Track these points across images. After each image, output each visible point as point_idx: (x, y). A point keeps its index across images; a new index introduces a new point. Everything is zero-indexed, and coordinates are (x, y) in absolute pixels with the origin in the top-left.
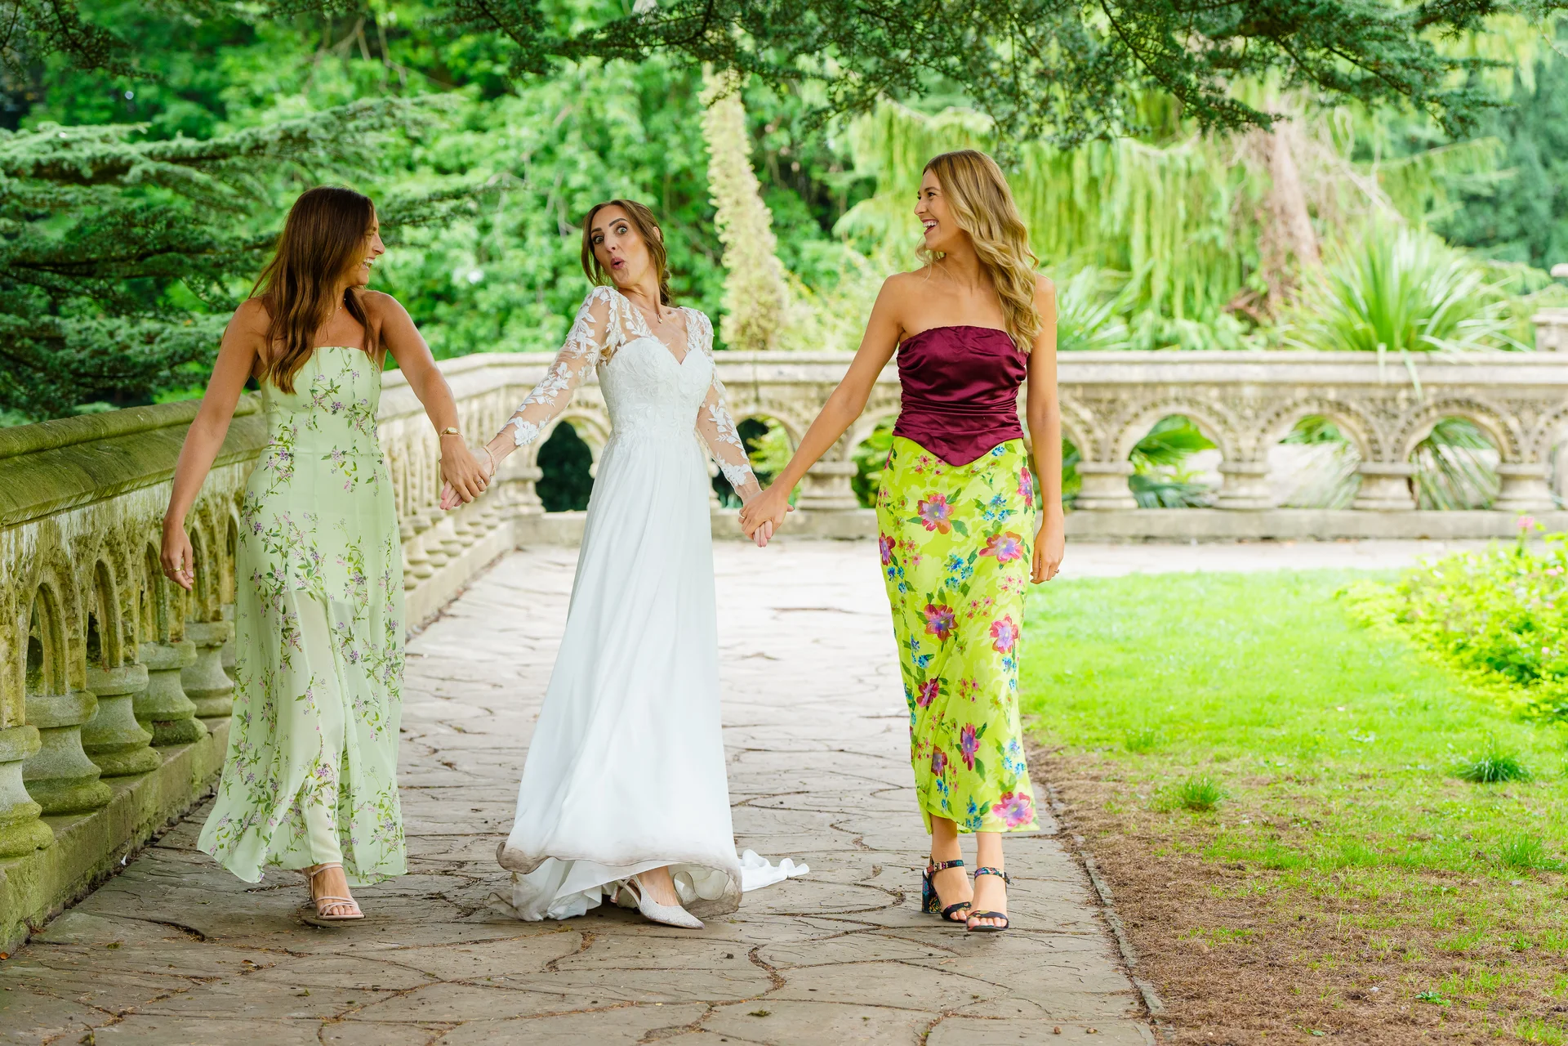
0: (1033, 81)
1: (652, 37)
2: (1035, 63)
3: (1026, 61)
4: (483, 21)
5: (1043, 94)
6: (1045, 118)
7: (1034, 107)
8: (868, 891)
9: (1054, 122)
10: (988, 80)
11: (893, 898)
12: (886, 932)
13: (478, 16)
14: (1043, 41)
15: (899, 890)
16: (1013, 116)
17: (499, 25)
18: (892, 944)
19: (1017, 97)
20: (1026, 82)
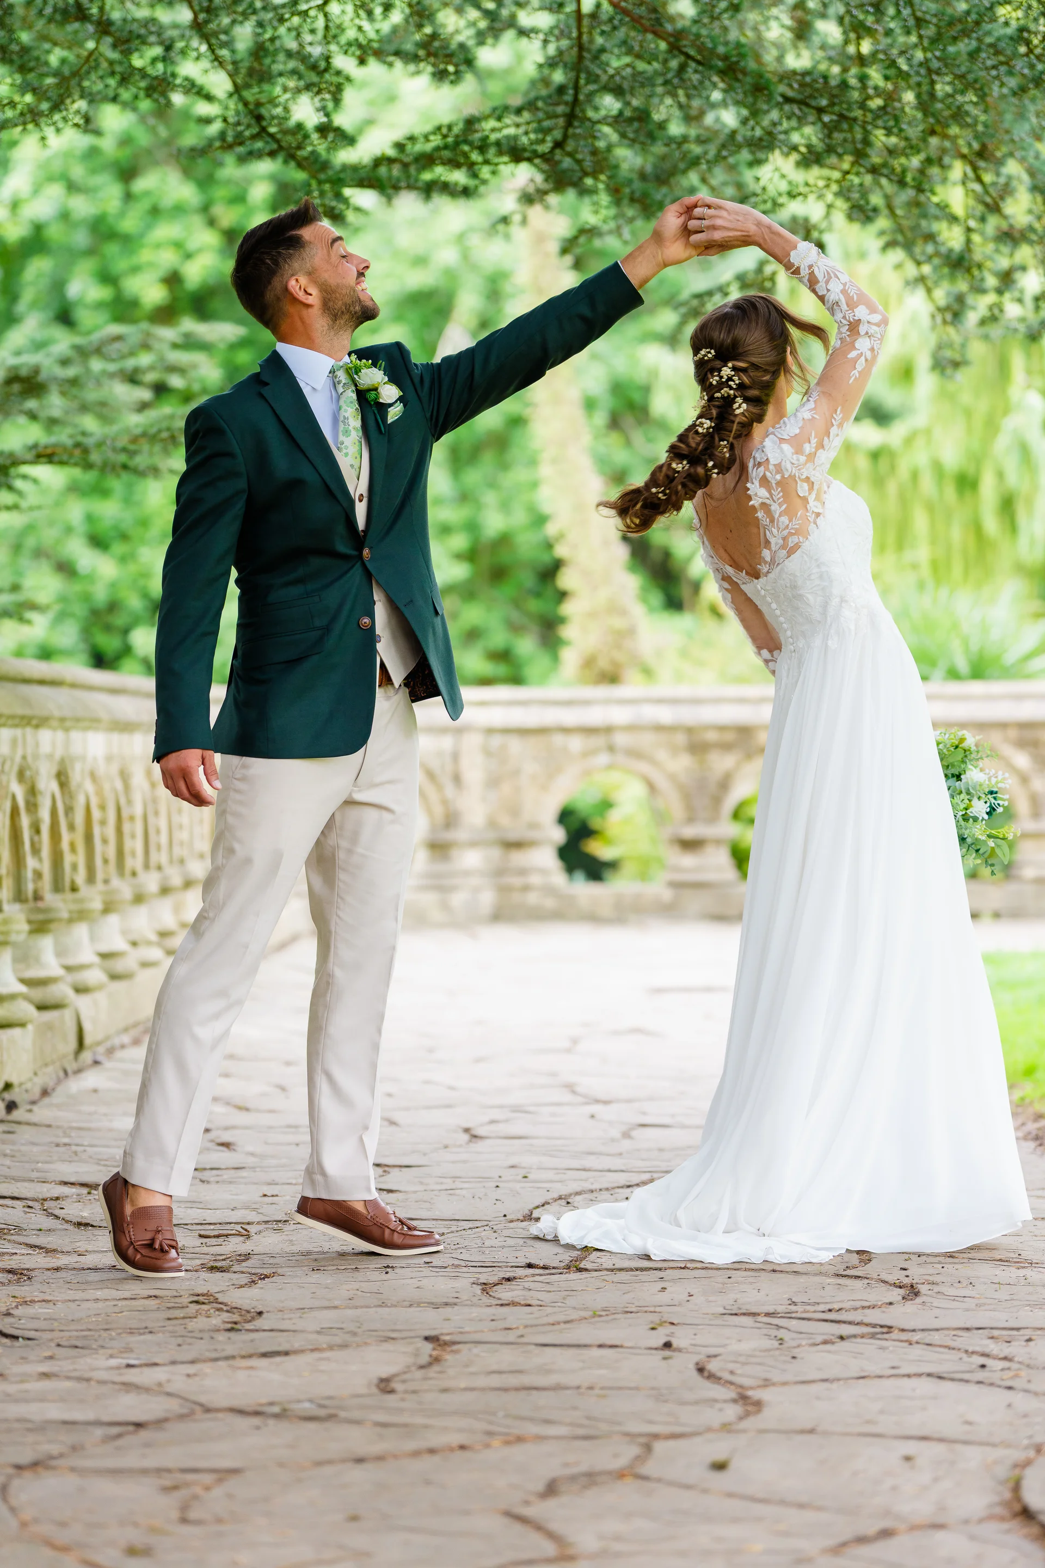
0: (991, 246)
1: (492, 151)
2: (993, 222)
3: (983, 219)
4: (259, 145)
5: (1004, 263)
6: (1007, 296)
7: (991, 281)
8: (859, 1284)
9: (1020, 301)
10: (930, 249)
11: (902, 1292)
12: (904, 1336)
13: (254, 137)
14: (1007, 190)
15: (906, 1281)
16: (960, 299)
17: (281, 148)
18: (917, 1351)
19: (968, 270)
20: (982, 248)
